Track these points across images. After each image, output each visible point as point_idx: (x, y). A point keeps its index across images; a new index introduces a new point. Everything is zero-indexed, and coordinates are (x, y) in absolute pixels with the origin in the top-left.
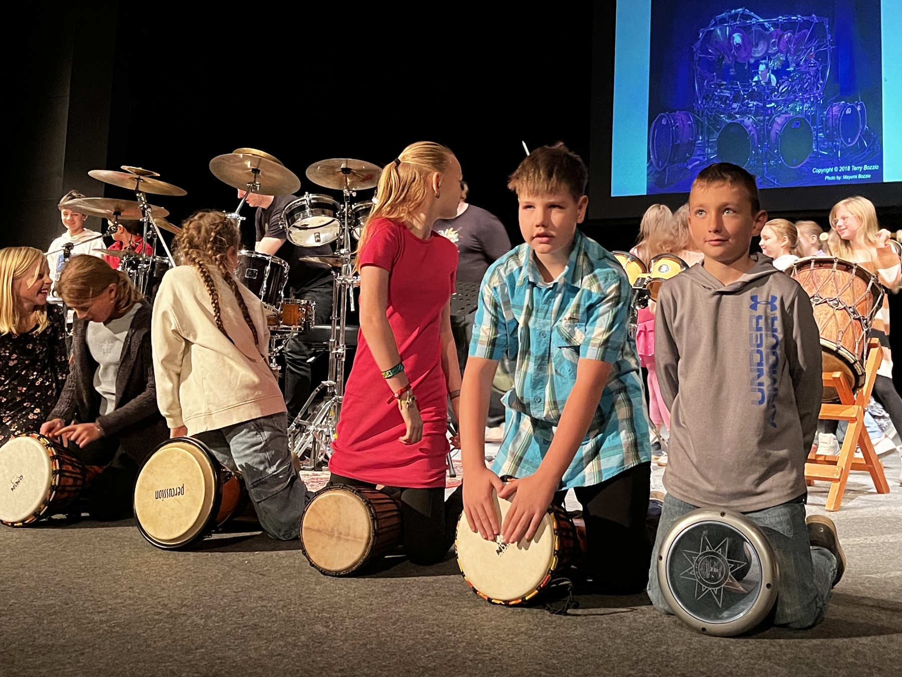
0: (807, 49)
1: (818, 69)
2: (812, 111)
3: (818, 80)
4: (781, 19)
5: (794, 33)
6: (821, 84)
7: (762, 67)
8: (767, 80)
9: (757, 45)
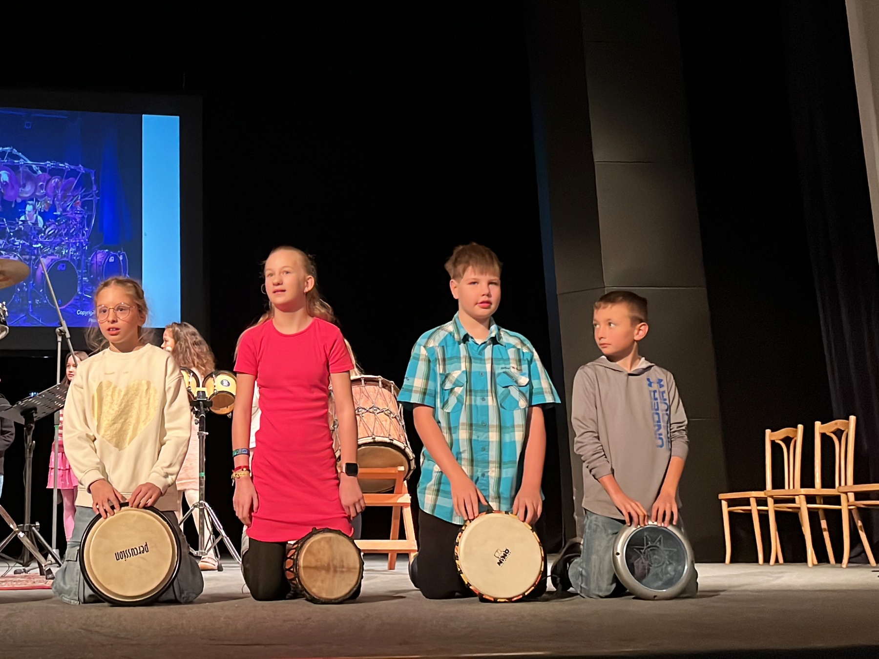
0: (74, 197)
1: (83, 217)
2: (77, 256)
3: (84, 227)
4: (49, 164)
5: (61, 180)
6: (86, 231)
7: (29, 208)
8: (33, 221)
9: (24, 186)
